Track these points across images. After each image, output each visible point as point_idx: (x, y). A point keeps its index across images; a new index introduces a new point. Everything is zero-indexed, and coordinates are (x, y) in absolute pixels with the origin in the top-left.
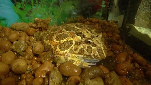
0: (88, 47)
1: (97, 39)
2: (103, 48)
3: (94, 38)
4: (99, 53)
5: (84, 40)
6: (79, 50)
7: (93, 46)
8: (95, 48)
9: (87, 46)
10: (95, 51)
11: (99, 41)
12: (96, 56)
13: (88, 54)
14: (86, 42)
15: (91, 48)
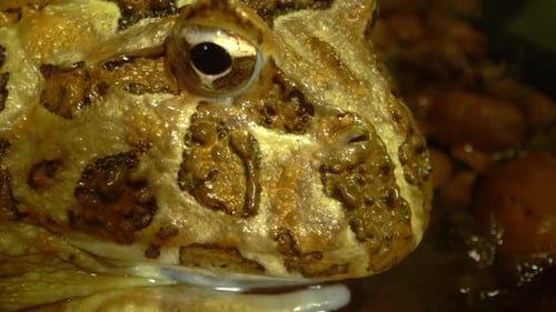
0: (195, 136)
1: (323, 32)
2: (391, 140)
3: (279, 21)
4: (348, 206)
5: (145, 43)
6: (72, 176)
7: (266, 117)
8: (305, 140)
9: (184, 123)
10: (302, 189)
11: (349, 54)
12: (317, 255)
13: (205, 233)
14: (172, 70)
15: (247, 153)
